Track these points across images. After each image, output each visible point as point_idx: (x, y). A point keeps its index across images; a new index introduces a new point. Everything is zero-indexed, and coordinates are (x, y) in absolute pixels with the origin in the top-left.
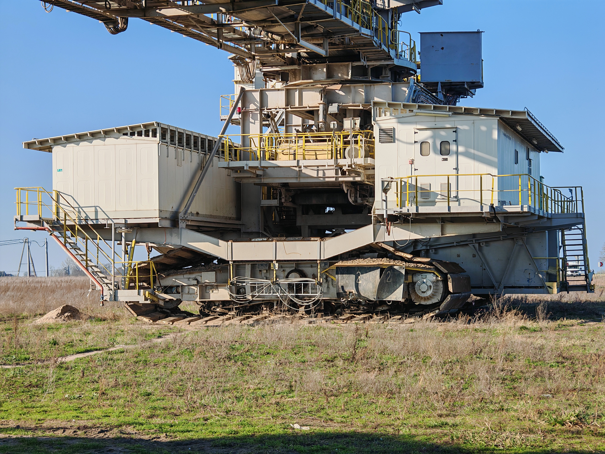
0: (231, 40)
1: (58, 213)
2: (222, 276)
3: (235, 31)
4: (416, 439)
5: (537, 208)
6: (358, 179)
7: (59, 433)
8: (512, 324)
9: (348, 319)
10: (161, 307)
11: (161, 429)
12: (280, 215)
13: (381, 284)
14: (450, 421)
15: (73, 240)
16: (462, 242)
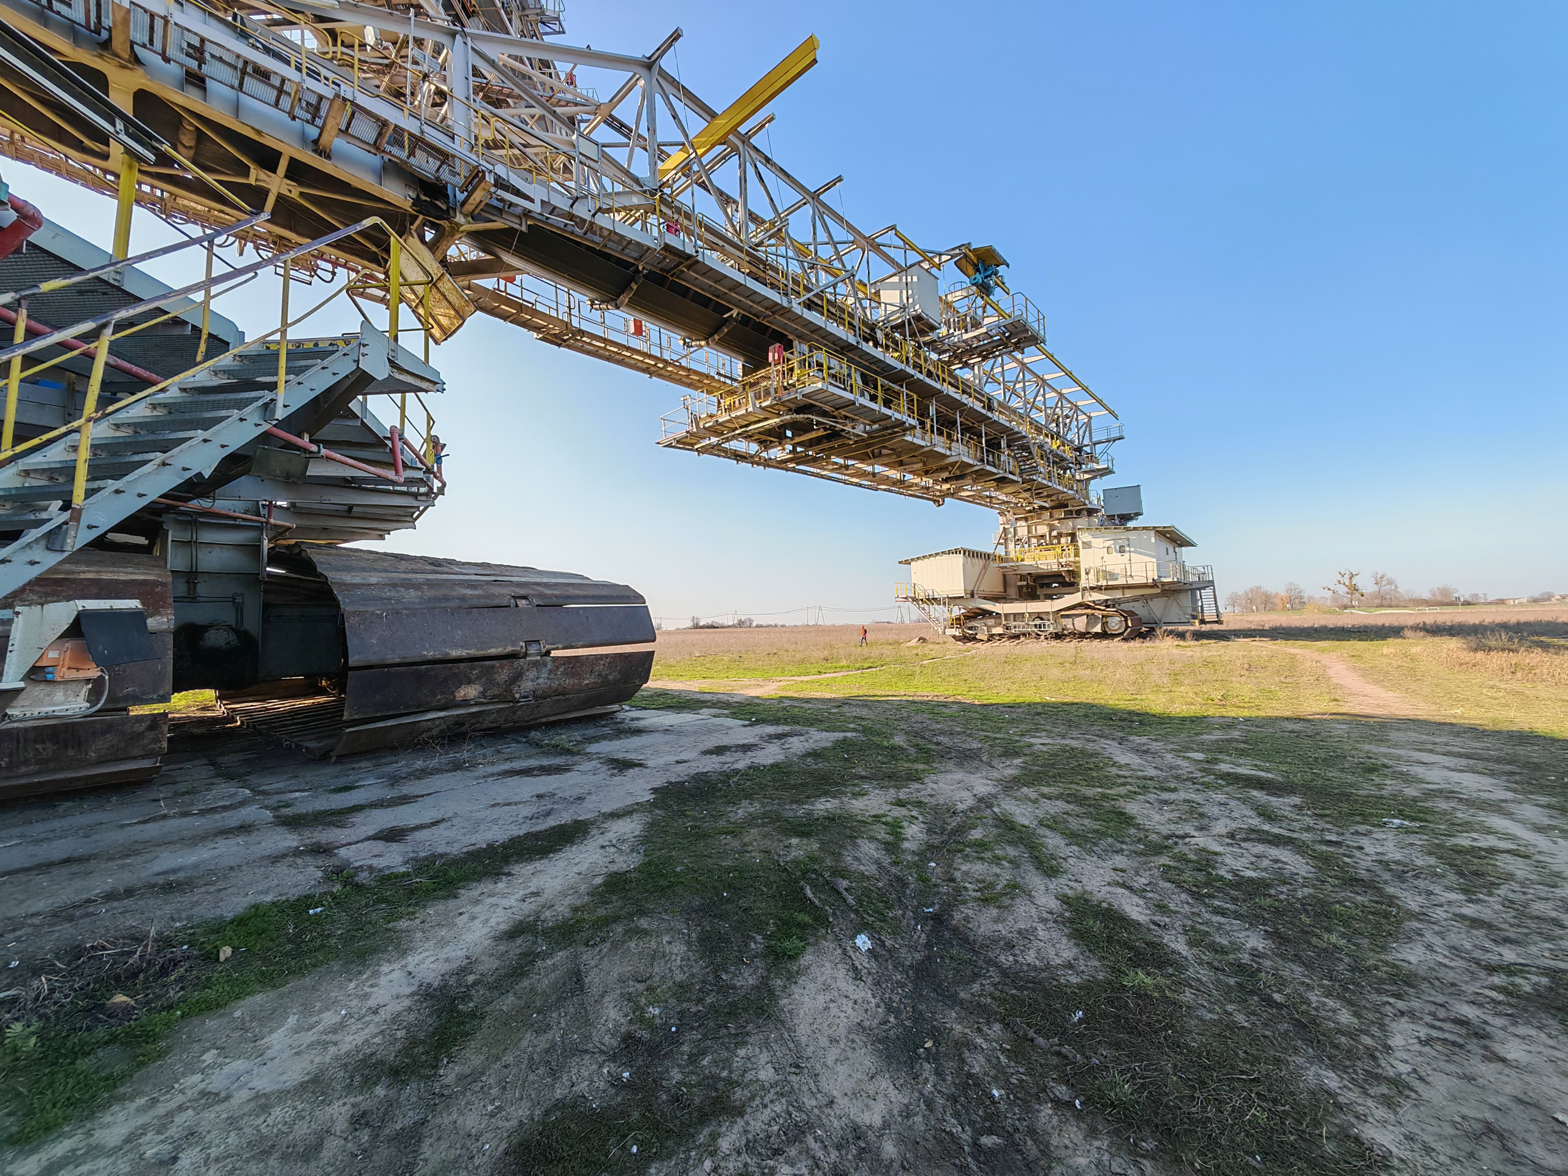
0: (997, 504)
1: (915, 593)
5: (1183, 579)
6: (1071, 569)
8: (1170, 643)
9: (1070, 642)
10: (967, 637)
12: (1027, 590)
13: (1087, 623)
15: (922, 606)
16: (1135, 599)
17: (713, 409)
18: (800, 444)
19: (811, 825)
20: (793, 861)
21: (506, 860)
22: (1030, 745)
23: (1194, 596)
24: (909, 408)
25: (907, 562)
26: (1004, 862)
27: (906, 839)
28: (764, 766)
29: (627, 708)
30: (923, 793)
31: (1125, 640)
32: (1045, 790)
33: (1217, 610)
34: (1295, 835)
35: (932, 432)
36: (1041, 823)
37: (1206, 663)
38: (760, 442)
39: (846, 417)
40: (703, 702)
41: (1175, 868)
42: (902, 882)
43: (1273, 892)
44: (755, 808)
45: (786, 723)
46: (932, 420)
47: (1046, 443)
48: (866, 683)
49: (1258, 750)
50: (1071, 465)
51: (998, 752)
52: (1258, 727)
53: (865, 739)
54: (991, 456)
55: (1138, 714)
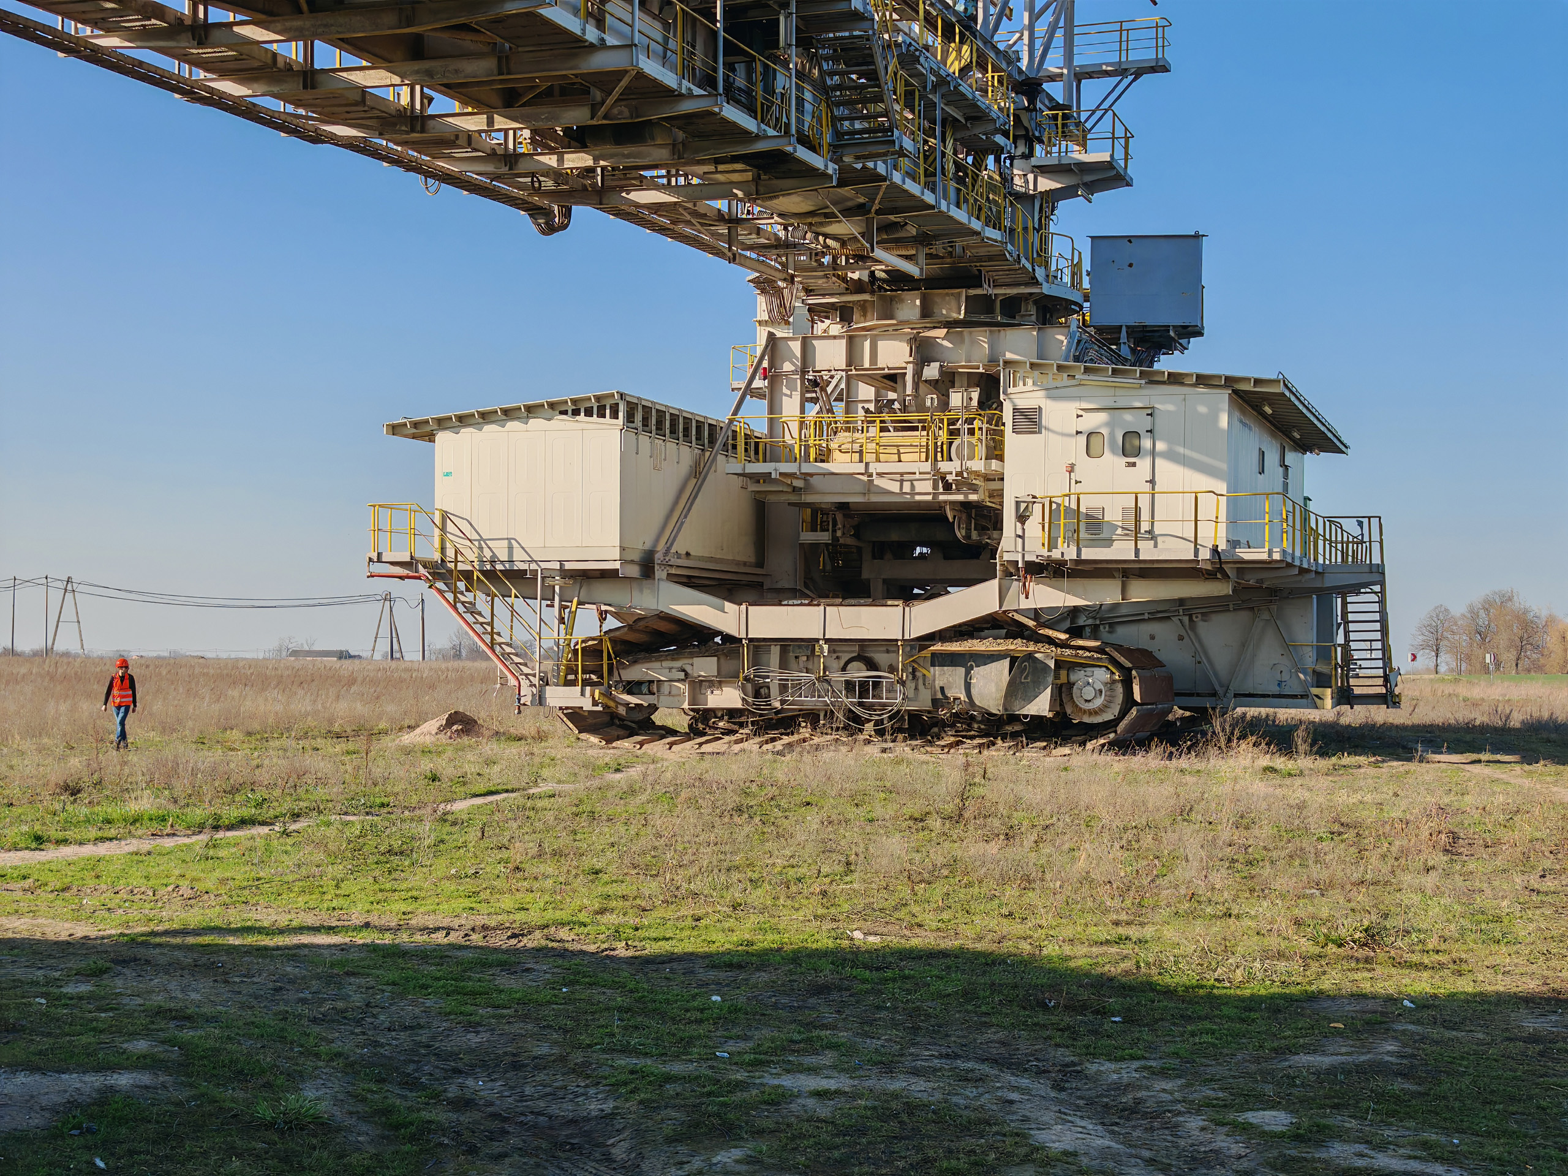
0: (751, 248)
1: (443, 549)
2: (729, 665)
3: (758, 231)
4: (1072, 964)
5: (1298, 553)
6: (973, 497)
7: (439, 938)
8: (1248, 762)
9: (951, 746)
10: (621, 719)
11: (618, 933)
12: (833, 561)
13: (1011, 684)
14: (1133, 932)
15: (469, 597)
16: (1159, 613)
22: (778, 1099)
23: (1326, 612)
25: (423, 431)
31: (1122, 746)
33: (1386, 658)
37: (1340, 827)
47: (927, 47)
48: (223, 881)
49: (1438, 1097)
50: (999, 139)
51: (668, 1129)
52: (1448, 1025)
53: (188, 1093)
54: (741, 68)
55: (1123, 987)
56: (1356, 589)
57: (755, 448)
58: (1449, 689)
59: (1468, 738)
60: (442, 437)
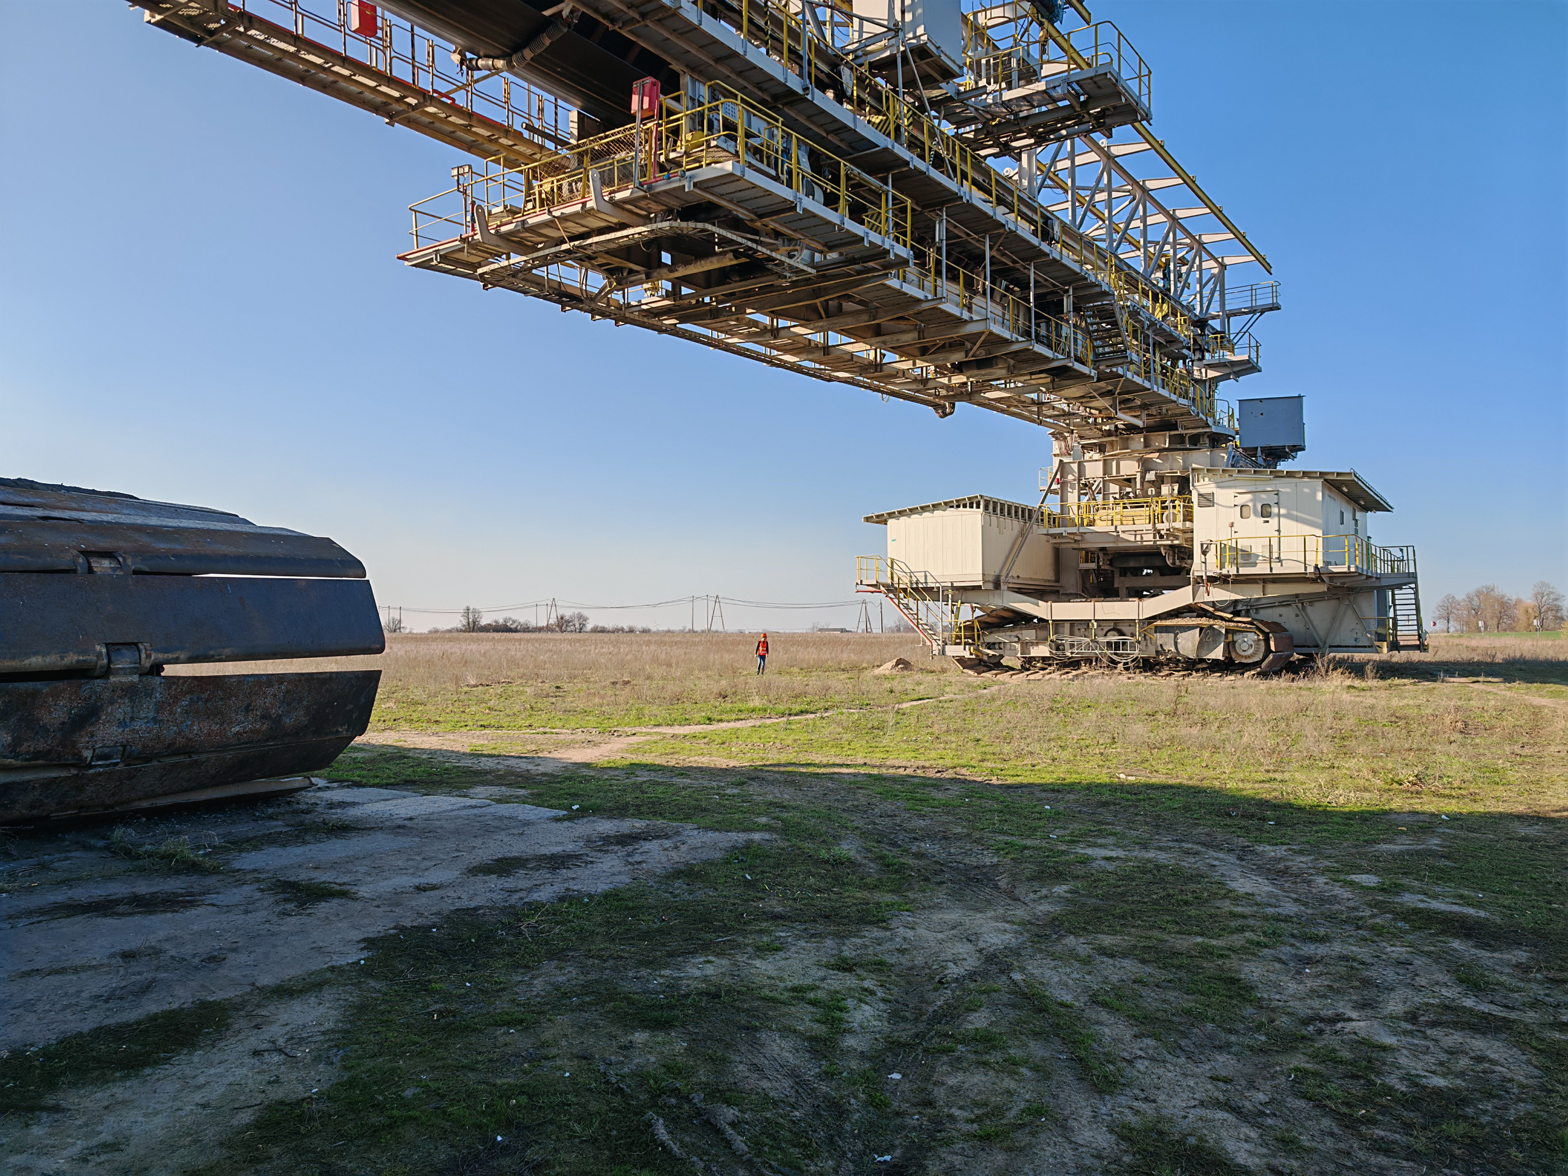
0: (1050, 417)
1: (892, 578)
2: (1042, 634)
3: (1054, 408)
4: (1244, 793)
5: (1365, 568)
6: (1176, 542)
7: (901, 771)
8: (1339, 682)
9: (1167, 675)
10: (985, 662)
11: (992, 772)
12: (1097, 578)
13: (1200, 642)
14: (1279, 776)
15: (905, 601)
16: (1284, 602)
17: (517, 199)
18: (687, 280)
19: (671, 1007)
20: (633, 1074)
21: (51, 1082)
22: (1085, 861)
23: (1382, 600)
24: (896, 224)
25: (882, 520)
26: (1023, 1070)
27: (850, 1031)
28: (591, 896)
29: (321, 783)
30: (887, 946)
31: (1264, 675)
32: (1107, 940)
33: (1419, 625)
34: (1513, 1015)
35: (938, 273)
36: (1095, 1000)
37: (1395, 718)
38: (610, 271)
39: (777, 234)
40: (477, 773)
41: (1315, 1074)
42: (838, 1110)
43: (1470, 1111)
44: (566, 975)
45: (639, 814)
46: (939, 250)
47: (1143, 307)
48: (795, 740)
49: (1467, 870)
50: (1185, 351)
51: (1027, 873)
52: (1470, 830)
53: (787, 844)
54: (1043, 325)
55: (1274, 805)
56: (1400, 587)
57: (1053, 520)
58: (1457, 641)
59: (1470, 668)
60: (890, 522)
